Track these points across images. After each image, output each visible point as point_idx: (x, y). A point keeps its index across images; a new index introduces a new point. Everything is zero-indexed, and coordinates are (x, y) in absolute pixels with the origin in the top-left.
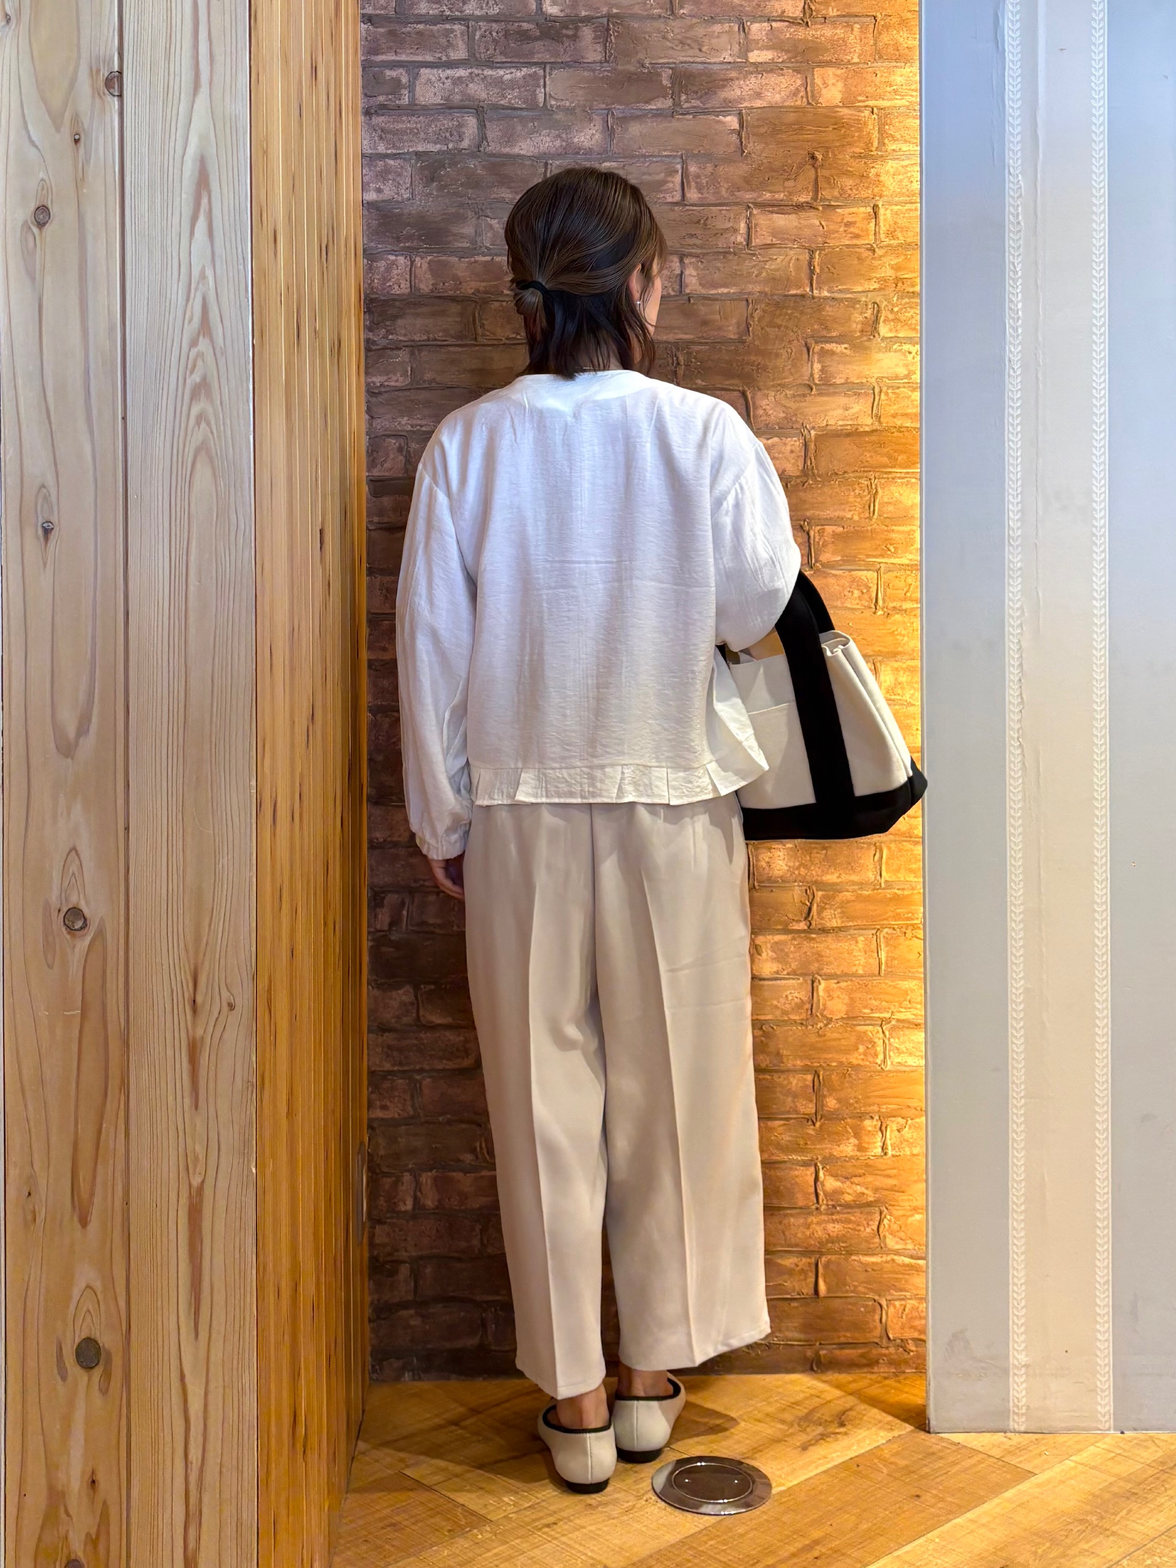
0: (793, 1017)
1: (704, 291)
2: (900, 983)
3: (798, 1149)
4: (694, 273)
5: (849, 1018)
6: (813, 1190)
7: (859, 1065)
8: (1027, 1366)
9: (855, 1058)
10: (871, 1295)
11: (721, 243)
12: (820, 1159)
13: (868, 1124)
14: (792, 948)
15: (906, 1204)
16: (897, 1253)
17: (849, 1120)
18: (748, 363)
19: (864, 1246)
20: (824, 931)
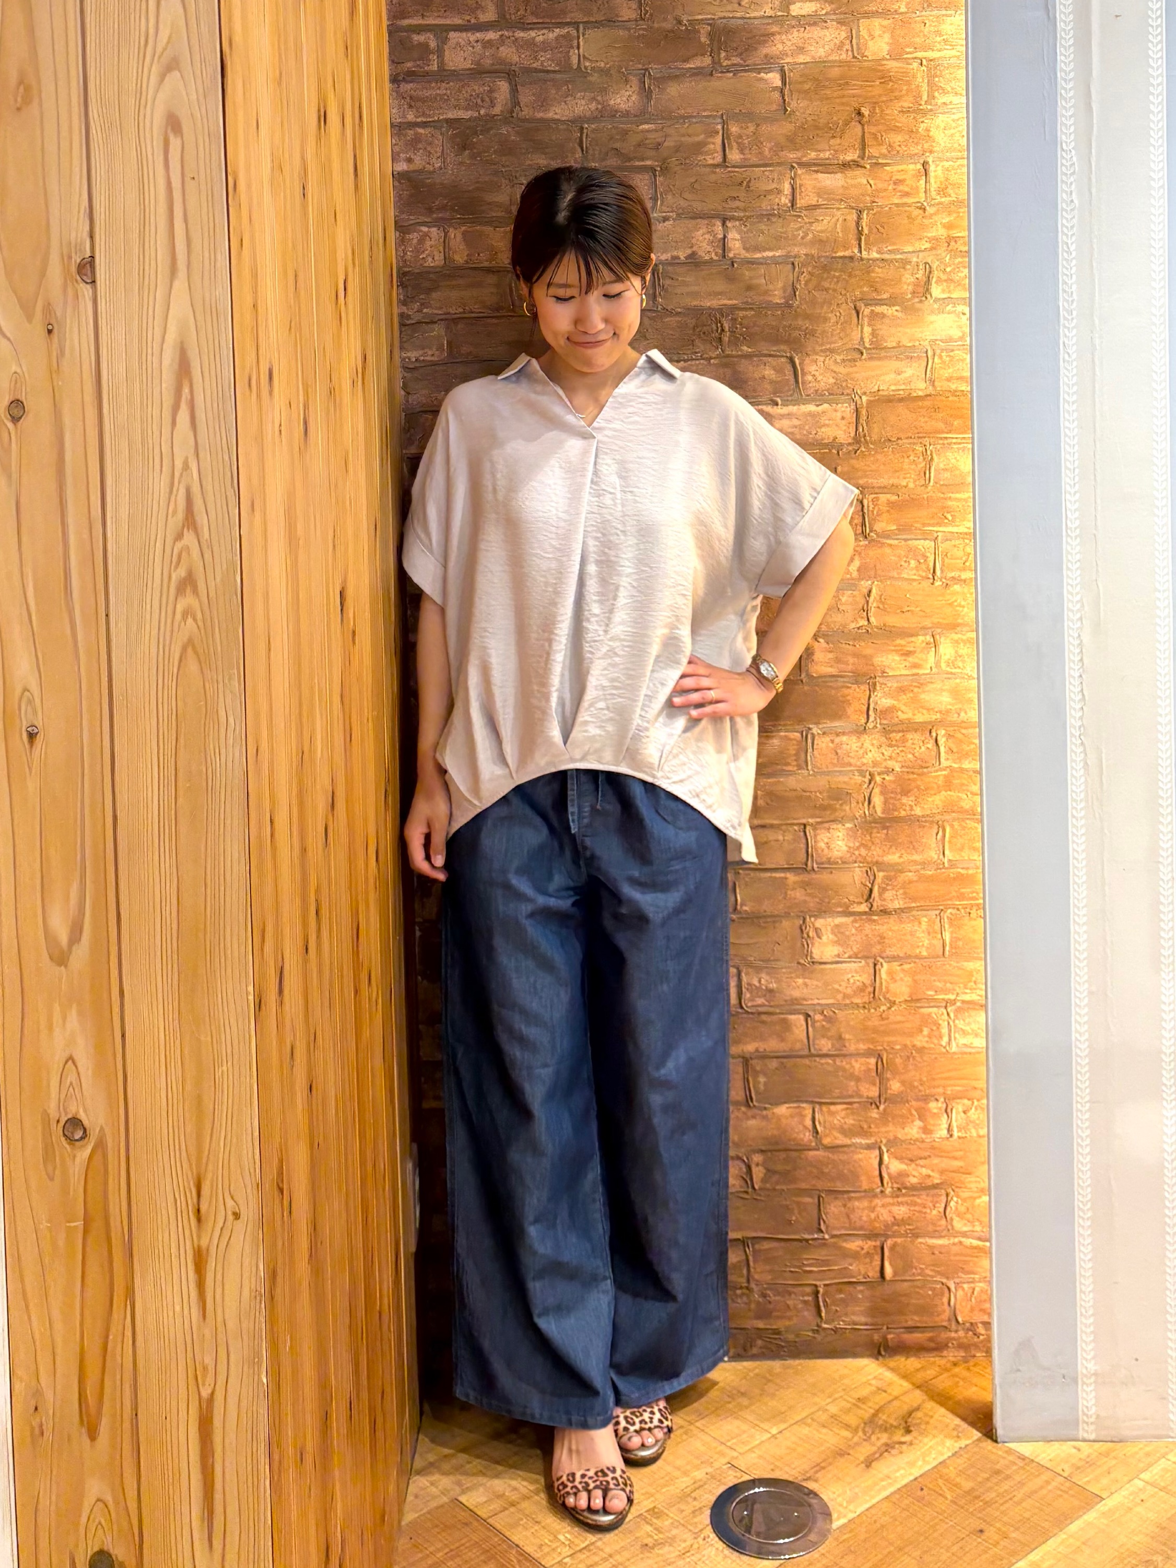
0: (857, 1000)
1: (748, 255)
2: (966, 964)
3: (863, 1133)
4: (738, 237)
5: (912, 1000)
6: (877, 1173)
7: (924, 1048)
8: (1096, 1374)
9: (920, 1041)
10: (938, 1279)
11: (765, 205)
12: (884, 1141)
13: (933, 1105)
14: (854, 931)
15: (973, 1186)
16: (965, 1235)
17: (914, 1103)
18: (795, 329)
19: (930, 1228)
20: (885, 912)
